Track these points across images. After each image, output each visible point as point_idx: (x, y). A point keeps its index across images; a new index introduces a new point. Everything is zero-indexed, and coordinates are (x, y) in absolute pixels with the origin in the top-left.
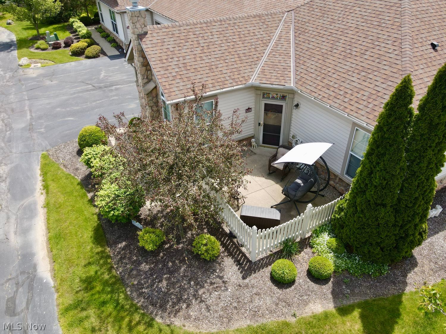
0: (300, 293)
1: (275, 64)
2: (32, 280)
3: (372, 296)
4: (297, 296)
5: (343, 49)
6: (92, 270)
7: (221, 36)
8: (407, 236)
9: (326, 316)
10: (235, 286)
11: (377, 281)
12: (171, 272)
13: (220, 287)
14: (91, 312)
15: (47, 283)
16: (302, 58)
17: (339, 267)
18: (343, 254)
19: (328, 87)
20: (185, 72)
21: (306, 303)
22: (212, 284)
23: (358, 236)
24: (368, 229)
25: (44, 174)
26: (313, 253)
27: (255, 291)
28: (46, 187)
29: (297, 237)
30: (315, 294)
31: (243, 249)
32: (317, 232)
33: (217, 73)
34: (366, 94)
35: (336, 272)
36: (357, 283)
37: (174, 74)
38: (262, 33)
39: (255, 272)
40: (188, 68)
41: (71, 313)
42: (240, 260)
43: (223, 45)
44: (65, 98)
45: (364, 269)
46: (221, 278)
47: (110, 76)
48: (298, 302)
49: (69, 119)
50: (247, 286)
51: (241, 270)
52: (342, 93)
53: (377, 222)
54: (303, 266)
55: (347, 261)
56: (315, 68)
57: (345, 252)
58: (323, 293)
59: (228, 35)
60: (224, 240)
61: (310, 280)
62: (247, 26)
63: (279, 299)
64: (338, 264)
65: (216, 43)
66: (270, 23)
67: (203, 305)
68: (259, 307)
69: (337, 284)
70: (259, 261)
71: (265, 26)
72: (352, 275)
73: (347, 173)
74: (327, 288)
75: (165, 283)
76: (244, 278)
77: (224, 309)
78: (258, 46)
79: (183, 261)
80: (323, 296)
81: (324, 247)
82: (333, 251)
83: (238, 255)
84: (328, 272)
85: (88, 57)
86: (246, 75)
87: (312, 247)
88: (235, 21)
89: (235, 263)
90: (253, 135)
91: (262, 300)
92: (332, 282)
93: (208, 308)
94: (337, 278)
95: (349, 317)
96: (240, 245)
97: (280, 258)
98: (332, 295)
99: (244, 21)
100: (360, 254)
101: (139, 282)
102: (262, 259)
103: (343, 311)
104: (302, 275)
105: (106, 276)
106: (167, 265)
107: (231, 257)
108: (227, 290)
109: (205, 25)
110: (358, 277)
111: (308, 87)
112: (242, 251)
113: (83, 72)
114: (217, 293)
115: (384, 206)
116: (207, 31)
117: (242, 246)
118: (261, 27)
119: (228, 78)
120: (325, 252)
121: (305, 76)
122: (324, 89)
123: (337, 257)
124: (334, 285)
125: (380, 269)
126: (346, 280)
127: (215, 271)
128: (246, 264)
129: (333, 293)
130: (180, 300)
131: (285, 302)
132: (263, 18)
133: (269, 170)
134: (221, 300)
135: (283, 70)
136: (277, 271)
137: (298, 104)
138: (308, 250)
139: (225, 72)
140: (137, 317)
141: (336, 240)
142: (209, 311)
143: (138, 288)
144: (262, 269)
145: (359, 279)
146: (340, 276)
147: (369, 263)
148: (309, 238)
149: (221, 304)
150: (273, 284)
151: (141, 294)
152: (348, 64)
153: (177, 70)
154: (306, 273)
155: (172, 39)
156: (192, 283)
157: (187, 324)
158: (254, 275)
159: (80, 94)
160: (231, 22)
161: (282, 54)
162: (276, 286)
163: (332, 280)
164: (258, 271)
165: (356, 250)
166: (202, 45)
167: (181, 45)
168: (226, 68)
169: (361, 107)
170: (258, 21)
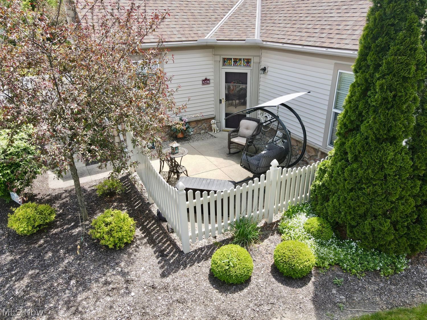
0: (256, 300)
3: (384, 307)
4: (251, 305)
10: (145, 288)
11: (391, 283)
12: (44, 267)
13: (118, 289)
17: (324, 259)
18: (330, 241)
22: (105, 283)
23: (352, 203)
24: (368, 187)
26: (284, 240)
27: (178, 296)
29: (260, 221)
30: (284, 303)
31: (174, 236)
32: (291, 213)
35: (320, 267)
36: (357, 284)
39: (185, 267)
42: (165, 250)
45: (366, 263)
46: (125, 275)
48: (252, 316)
50: (166, 288)
51: (162, 264)
53: (383, 173)
54: (266, 258)
55: (338, 249)
56: (284, 18)
57: (333, 238)
58: (298, 300)
60: (147, 224)
61: (276, 279)
63: (218, 309)
64: (322, 253)
69: (321, 286)
70: (196, 251)
72: (347, 272)
74: (306, 293)
76: (164, 275)
79: (71, 251)
81: (300, 231)
82: (314, 235)
83: (165, 243)
84: (306, 263)
86: (199, 32)
87: (280, 233)
89: (155, 254)
90: (213, 116)
91: (188, 311)
92: (314, 283)
94: (321, 277)
96: (170, 230)
98: (314, 304)
100: (358, 237)
102: (201, 249)
104: (262, 272)
106: (43, 257)
107: (151, 246)
108: (129, 293)
110: (358, 275)
111: (275, 36)
112: (171, 238)
114: (109, 299)
117: (173, 231)
120: (301, 238)
121: (272, 28)
123: (321, 244)
124: (316, 288)
125: (394, 263)
126: (337, 280)
127: (118, 264)
128: (173, 256)
129: (315, 300)
131: (229, 315)
133: (229, 148)
134: (113, 310)
136: (219, 262)
137: (265, 68)
138: (275, 237)
141: (318, 220)
144: (198, 263)
145: (359, 279)
146: (326, 275)
147: (373, 253)
148: (278, 222)
150: (213, 285)
154: (270, 270)
156: (73, 282)
158: (182, 272)
161: (246, 16)
162: (216, 288)
163: (313, 279)
164: (191, 266)
165: (351, 232)
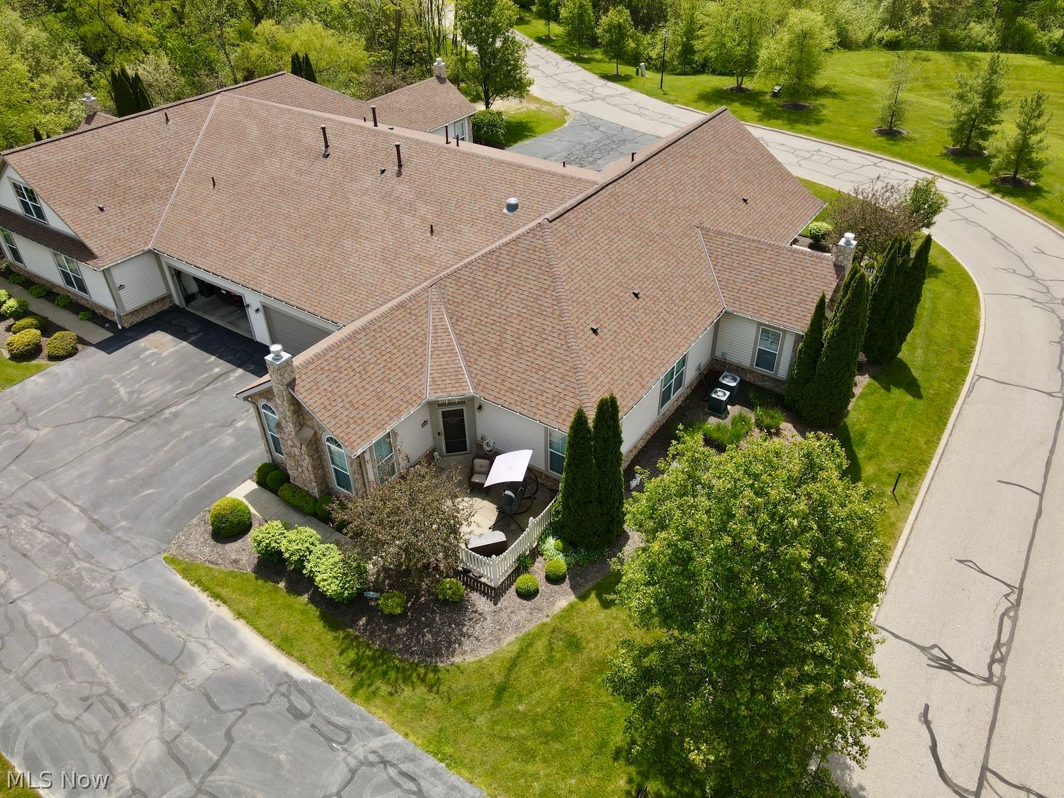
0: (545, 597)
1: (443, 367)
2: (298, 686)
3: (600, 578)
4: (544, 601)
5: (513, 343)
6: (352, 655)
7: (373, 349)
8: (614, 518)
9: (571, 606)
10: (491, 613)
12: (429, 625)
13: (479, 619)
14: (378, 683)
15: (313, 683)
16: (471, 355)
17: (570, 564)
18: (570, 552)
19: (511, 390)
20: (355, 413)
21: (554, 604)
22: (470, 620)
23: (578, 532)
25: (199, 582)
26: (545, 559)
27: (509, 610)
28: (216, 596)
29: (526, 550)
30: (558, 594)
31: (483, 580)
32: (542, 539)
33: (387, 401)
34: (550, 396)
35: (569, 568)
36: (587, 571)
37: (346, 420)
38: (414, 328)
39: (502, 596)
40: (356, 406)
41: (361, 692)
42: (484, 591)
43: (379, 362)
44: (99, 457)
45: (590, 558)
46: (476, 612)
47: (140, 392)
48: (547, 605)
49: (147, 492)
50: (501, 609)
51: (489, 599)
52: (527, 397)
53: (589, 517)
54: (541, 574)
55: (575, 556)
56: (490, 368)
57: (571, 549)
58: (564, 590)
59: (379, 346)
60: (462, 578)
61: (551, 584)
62: (395, 325)
63: (531, 609)
64: (568, 561)
65: (371, 361)
66: (417, 311)
67: (472, 638)
68: (518, 622)
69: (572, 578)
70: (502, 584)
71: (414, 318)
72: (582, 566)
73: (551, 469)
74: (566, 585)
75: (429, 636)
76: (495, 604)
77: (491, 634)
78: (416, 348)
79: (433, 612)
80: (565, 593)
81: (553, 551)
82: (561, 552)
83: (481, 587)
85: (54, 358)
86: (417, 391)
87: (542, 555)
88: (380, 324)
89: (481, 595)
90: (434, 448)
91: (518, 615)
92: (568, 578)
93: (477, 639)
94: (571, 574)
95: (588, 600)
96: (478, 577)
97: (519, 576)
98: (571, 588)
99: (388, 319)
100: (583, 546)
101: (403, 644)
102: (504, 582)
103: (583, 597)
104: (542, 582)
105: (369, 653)
106: (421, 621)
107: (475, 591)
108: (486, 619)
109: (350, 342)
110: (587, 566)
111: (491, 393)
112: (482, 582)
113: (80, 395)
114: (479, 625)
115: (591, 502)
116: (356, 349)
117: (480, 577)
118: (410, 320)
119: (401, 403)
120: (554, 555)
121: (483, 379)
122: (507, 394)
123: (566, 556)
124: (570, 580)
126: (578, 573)
127: (467, 608)
128: (491, 592)
129: (571, 586)
130: (450, 643)
131: (537, 609)
132: (408, 307)
134: (485, 628)
135: (455, 374)
136: (522, 587)
137: (480, 406)
138: (540, 559)
139: (394, 396)
140: (422, 671)
141: (561, 541)
142: (479, 641)
143: (407, 649)
144: (507, 591)
145: (588, 568)
146: (573, 572)
147: (592, 551)
148: (536, 547)
149: (487, 632)
150: (522, 599)
151: (412, 653)
152: (523, 361)
153: (346, 413)
154: (545, 579)
155: (324, 376)
156: (453, 626)
157: (467, 658)
158: (503, 599)
159: (121, 443)
160: (376, 327)
161: (446, 352)
162: (524, 600)
163: (567, 576)
164: (505, 594)
165: (579, 544)
166: (358, 370)
167: (336, 379)
168: (394, 390)
169: (549, 411)
170: (404, 314)
